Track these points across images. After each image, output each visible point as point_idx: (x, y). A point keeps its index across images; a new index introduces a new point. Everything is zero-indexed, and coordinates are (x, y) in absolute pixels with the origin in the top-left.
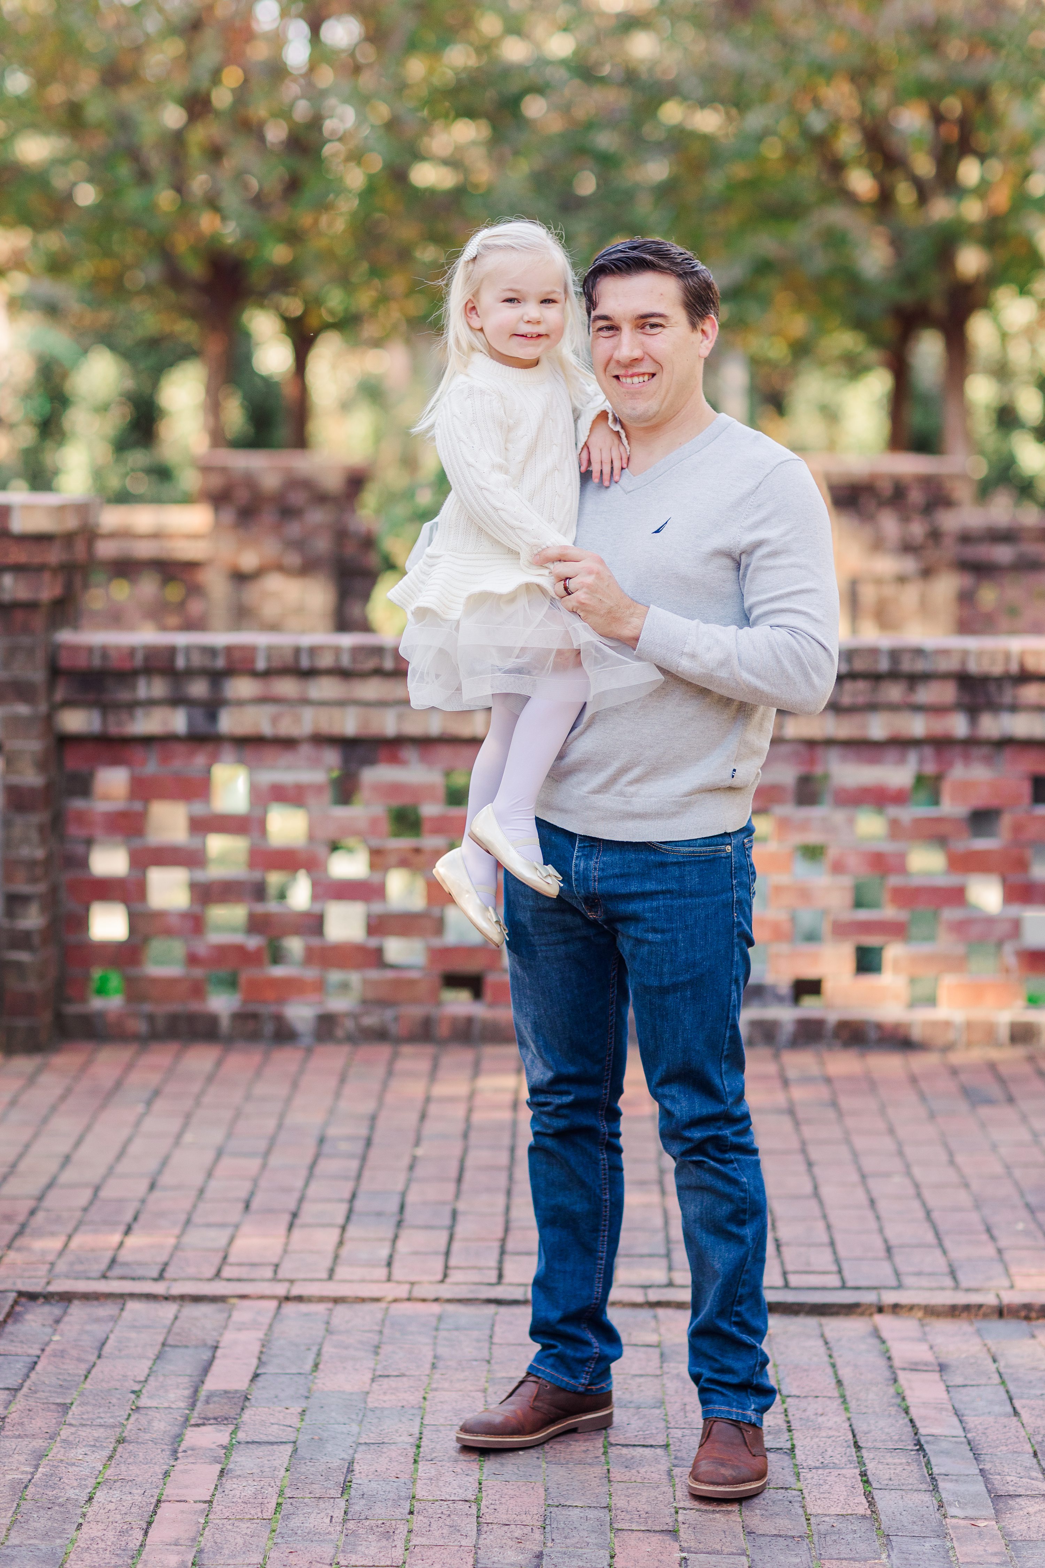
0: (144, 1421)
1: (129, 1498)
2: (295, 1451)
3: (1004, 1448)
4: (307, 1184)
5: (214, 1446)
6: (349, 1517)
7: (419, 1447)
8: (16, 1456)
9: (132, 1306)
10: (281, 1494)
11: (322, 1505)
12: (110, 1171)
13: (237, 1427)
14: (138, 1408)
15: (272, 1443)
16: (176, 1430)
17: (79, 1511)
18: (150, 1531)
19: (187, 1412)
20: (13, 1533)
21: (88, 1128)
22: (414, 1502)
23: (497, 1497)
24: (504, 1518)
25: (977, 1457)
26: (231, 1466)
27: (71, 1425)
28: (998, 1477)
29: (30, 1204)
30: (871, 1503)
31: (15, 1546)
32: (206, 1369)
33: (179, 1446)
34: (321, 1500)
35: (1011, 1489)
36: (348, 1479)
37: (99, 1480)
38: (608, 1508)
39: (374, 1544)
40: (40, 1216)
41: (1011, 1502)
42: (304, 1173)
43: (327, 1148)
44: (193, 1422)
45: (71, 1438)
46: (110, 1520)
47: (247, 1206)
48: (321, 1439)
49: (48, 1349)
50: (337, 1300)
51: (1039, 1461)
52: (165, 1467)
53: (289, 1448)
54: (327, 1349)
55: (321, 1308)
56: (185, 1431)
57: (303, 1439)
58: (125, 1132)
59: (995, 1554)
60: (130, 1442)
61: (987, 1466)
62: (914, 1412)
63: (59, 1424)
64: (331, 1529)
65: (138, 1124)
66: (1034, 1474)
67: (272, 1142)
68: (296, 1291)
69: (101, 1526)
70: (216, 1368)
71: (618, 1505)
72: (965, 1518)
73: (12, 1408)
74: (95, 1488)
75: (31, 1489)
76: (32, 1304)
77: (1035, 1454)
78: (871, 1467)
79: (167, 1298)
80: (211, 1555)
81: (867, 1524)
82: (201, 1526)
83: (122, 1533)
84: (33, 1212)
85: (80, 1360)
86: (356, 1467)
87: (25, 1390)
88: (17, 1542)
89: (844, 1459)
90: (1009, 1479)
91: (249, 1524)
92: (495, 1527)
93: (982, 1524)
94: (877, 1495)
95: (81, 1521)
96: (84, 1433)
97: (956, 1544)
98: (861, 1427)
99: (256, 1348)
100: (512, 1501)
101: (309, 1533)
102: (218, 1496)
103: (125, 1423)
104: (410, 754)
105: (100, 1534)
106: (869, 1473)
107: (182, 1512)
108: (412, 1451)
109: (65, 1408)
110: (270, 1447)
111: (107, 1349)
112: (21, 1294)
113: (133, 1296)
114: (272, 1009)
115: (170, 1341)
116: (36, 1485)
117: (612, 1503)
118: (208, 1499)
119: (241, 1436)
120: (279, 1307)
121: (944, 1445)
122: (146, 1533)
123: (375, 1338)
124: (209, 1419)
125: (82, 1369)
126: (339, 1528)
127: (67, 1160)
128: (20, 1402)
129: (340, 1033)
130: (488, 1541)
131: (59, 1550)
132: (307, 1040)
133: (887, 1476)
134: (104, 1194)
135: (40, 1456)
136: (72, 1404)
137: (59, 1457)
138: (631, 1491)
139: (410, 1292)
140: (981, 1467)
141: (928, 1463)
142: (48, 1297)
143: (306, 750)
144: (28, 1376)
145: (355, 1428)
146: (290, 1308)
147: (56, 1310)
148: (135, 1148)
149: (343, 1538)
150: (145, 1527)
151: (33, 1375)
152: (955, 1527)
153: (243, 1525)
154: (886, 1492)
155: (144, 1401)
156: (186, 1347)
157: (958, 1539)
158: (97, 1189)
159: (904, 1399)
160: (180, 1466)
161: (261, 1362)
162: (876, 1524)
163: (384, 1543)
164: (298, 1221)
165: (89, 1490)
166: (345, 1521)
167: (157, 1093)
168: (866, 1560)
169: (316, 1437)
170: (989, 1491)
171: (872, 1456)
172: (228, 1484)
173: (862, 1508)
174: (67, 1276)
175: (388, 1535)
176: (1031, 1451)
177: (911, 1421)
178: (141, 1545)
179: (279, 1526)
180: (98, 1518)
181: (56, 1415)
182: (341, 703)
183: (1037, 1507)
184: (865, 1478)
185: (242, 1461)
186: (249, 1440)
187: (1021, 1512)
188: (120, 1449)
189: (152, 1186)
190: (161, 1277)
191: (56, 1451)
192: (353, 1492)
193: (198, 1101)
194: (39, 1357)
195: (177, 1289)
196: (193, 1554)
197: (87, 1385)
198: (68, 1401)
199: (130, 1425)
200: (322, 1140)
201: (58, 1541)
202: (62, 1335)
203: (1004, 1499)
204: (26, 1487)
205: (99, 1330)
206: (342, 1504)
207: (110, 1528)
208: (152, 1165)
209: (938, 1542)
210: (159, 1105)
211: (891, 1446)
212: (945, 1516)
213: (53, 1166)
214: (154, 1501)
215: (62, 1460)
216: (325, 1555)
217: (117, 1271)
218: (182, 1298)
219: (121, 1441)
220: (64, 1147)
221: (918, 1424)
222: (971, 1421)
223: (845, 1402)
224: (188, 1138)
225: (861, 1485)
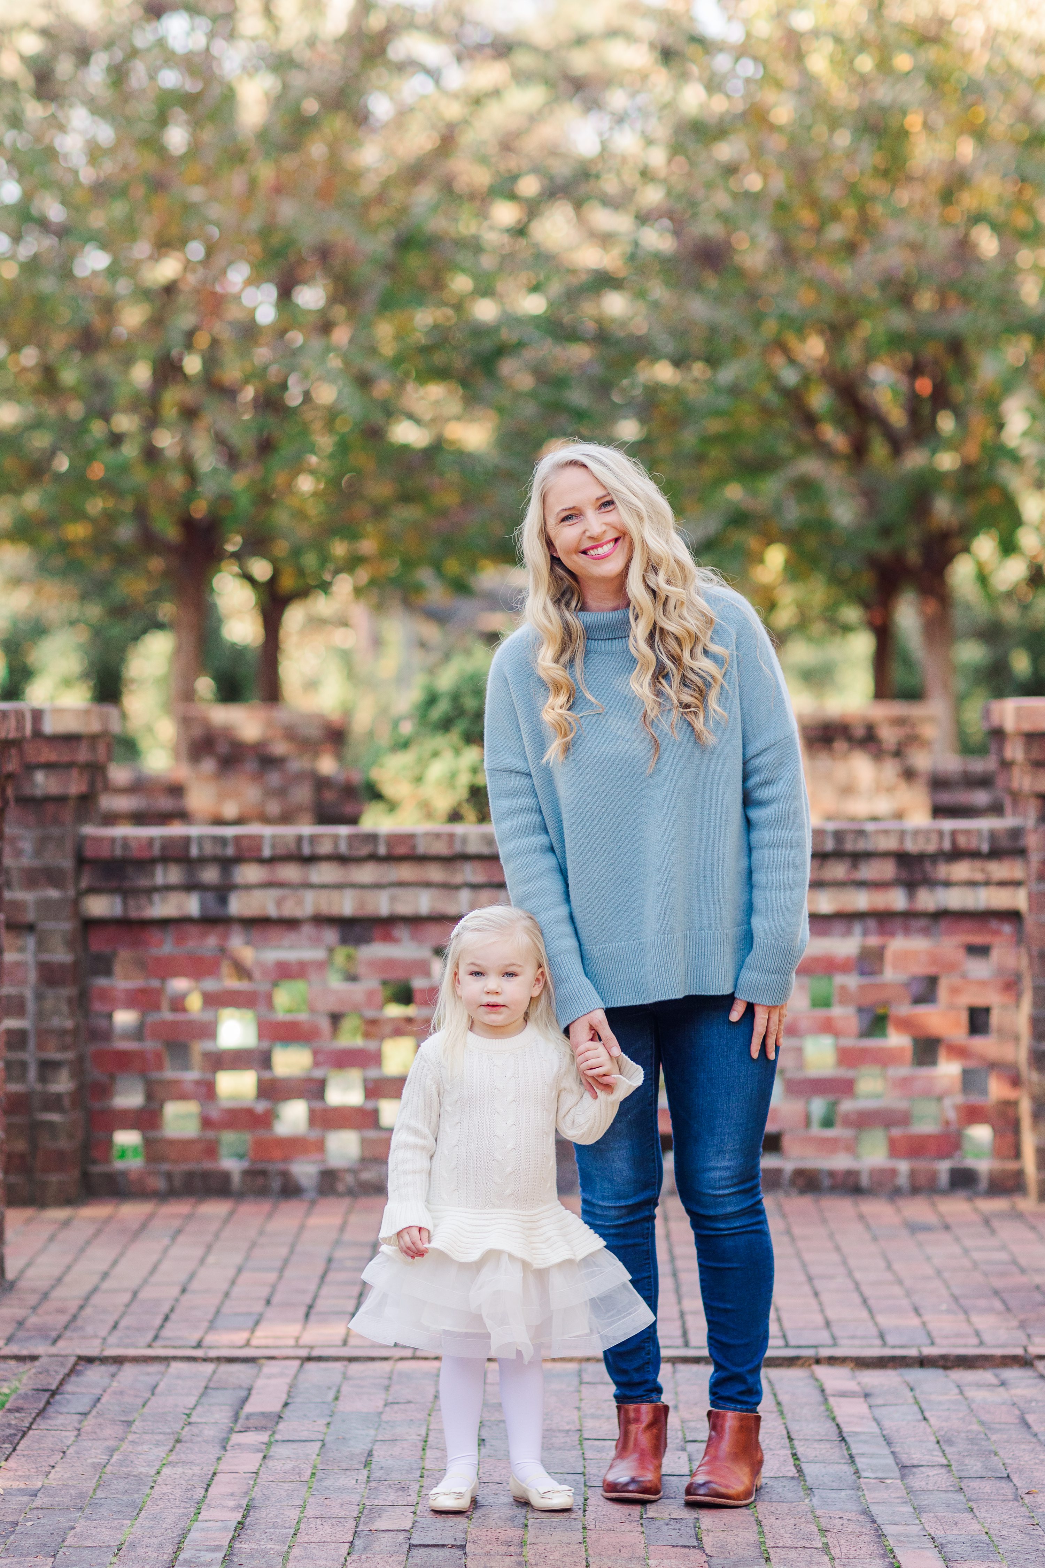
0: (195, 1430)
1: (190, 1471)
2: (323, 1445)
3: (913, 1439)
4: (319, 1287)
5: (256, 1443)
6: (371, 1479)
7: (425, 1442)
8: (94, 1450)
9: (175, 1366)
10: (315, 1467)
11: (348, 1473)
12: (145, 1282)
13: (274, 1432)
14: (190, 1423)
15: (304, 1441)
16: (224, 1435)
17: (150, 1479)
18: (210, 1489)
19: (232, 1425)
20: (98, 1492)
21: (121, 1254)
22: (423, 1471)
23: (491, 1468)
24: (498, 1480)
25: (889, 1444)
26: (271, 1454)
27: (135, 1433)
28: (906, 1456)
29: (80, 1302)
30: (800, 1470)
31: (101, 1499)
32: (245, 1400)
33: (227, 1443)
34: (348, 1472)
35: (915, 1462)
36: (369, 1459)
37: (164, 1462)
38: (583, 1474)
39: (392, 1494)
40: (88, 1311)
41: (914, 1470)
42: (316, 1281)
43: (334, 1265)
44: (237, 1429)
45: (137, 1440)
46: (177, 1483)
47: (268, 1302)
48: (344, 1439)
49: (109, 1391)
50: (351, 1359)
51: (940, 1446)
52: (218, 1455)
53: (319, 1444)
54: (345, 1389)
55: (338, 1365)
56: (230, 1435)
57: (328, 1439)
58: (154, 1258)
59: (898, 1498)
60: (185, 1442)
61: (897, 1450)
62: (839, 1420)
63: (125, 1432)
64: (358, 1487)
65: (166, 1251)
66: (935, 1453)
67: (286, 1262)
68: (316, 1353)
69: (169, 1487)
70: (252, 1399)
71: (591, 1472)
72: (876, 1478)
73: (85, 1423)
74: (161, 1467)
75: (109, 1468)
76: (90, 1366)
77: (938, 1442)
78: (800, 1450)
79: (205, 1360)
80: (261, 1501)
81: (794, 1482)
82: (251, 1486)
83: (187, 1490)
84: (82, 1307)
85: (136, 1396)
86: (374, 1453)
87: (94, 1413)
88: (103, 1496)
89: (779, 1446)
90: (914, 1456)
91: (290, 1484)
92: (490, 1484)
93: (889, 1481)
94: (804, 1466)
95: (153, 1484)
96: (147, 1437)
97: (866, 1492)
98: (794, 1427)
99: (285, 1388)
100: (504, 1470)
101: (339, 1489)
102: (262, 1469)
103: (180, 1431)
104: (401, 932)
105: (169, 1491)
106: (798, 1453)
107: (235, 1478)
108: (420, 1444)
109: (129, 1423)
110: (303, 1443)
111: (158, 1390)
112: (80, 1358)
113: (175, 1358)
114: (280, 1166)
115: (212, 1385)
116: (112, 1465)
117: (586, 1471)
118: (255, 1471)
119: (278, 1437)
120: (302, 1365)
121: (863, 1437)
122: (207, 1490)
123: (386, 1382)
124: (249, 1428)
125: (140, 1401)
126: (363, 1486)
127: (105, 1275)
128: (90, 1421)
129: (341, 1187)
130: (485, 1492)
131: (137, 1500)
132: (311, 1195)
133: (814, 1455)
134: (142, 1295)
135: (112, 1451)
136: (134, 1421)
137: (129, 1450)
138: (601, 1464)
139: (414, 1353)
140: (892, 1450)
141: (848, 1449)
142: (103, 1360)
143: (307, 930)
144: (94, 1406)
145: (372, 1432)
146: (311, 1366)
147: (112, 1369)
148: (165, 1266)
149: (367, 1491)
150: (205, 1486)
151: (99, 1406)
152: (865, 1483)
153: (286, 1486)
154: (812, 1465)
155: (193, 1419)
156: (225, 1389)
157: (868, 1490)
158: (135, 1294)
159: (832, 1412)
160: (229, 1454)
161: (289, 1396)
162: (803, 1483)
163: (401, 1493)
164: (314, 1311)
165: (157, 1468)
166: (368, 1482)
167: (179, 1232)
168: (792, 1502)
169: (340, 1437)
170: (897, 1464)
171: (802, 1443)
172: (270, 1463)
173: (793, 1472)
174: (118, 1346)
175: (403, 1489)
176: (935, 1440)
177: (838, 1425)
178: (204, 1497)
179: (315, 1485)
180: (167, 1482)
181: (122, 1427)
182: (339, 887)
183: (935, 1472)
184: (795, 1457)
185: (279, 1451)
186: (285, 1439)
187: (922, 1475)
188: (178, 1445)
189: (184, 1291)
190: (199, 1345)
191: (125, 1446)
192: (373, 1466)
193: (217, 1236)
194: (102, 1395)
195: (213, 1353)
196: (247, 1500)
197: (146, 1410)
198: (131, 1419)
199: (184, 1433)
200: (330, 1260)
201: (136, 1495)
202: (119, 1382)
203: (908, 1468)
204: (105, 1466)
205: (151, 1380)
206: (365, 1472)
207: (178, 1487)
208: (182, 1277)
209: (852, 1492)
210: (181, 1239)
211: (818, 1438)
212: (859, 1478)
213: (95, 1279)
214: (211, 1473)
215: (131, 1452)
216: (354, 1500)
217: (159, 1343)
218: (219, 1360)
219: (178, 1441)
220: (104, 1267)
221: (842, 1425)
222: (886, 1424)
223: (781, 1413)
224: (211, 1259)
225: (792, 1460)
